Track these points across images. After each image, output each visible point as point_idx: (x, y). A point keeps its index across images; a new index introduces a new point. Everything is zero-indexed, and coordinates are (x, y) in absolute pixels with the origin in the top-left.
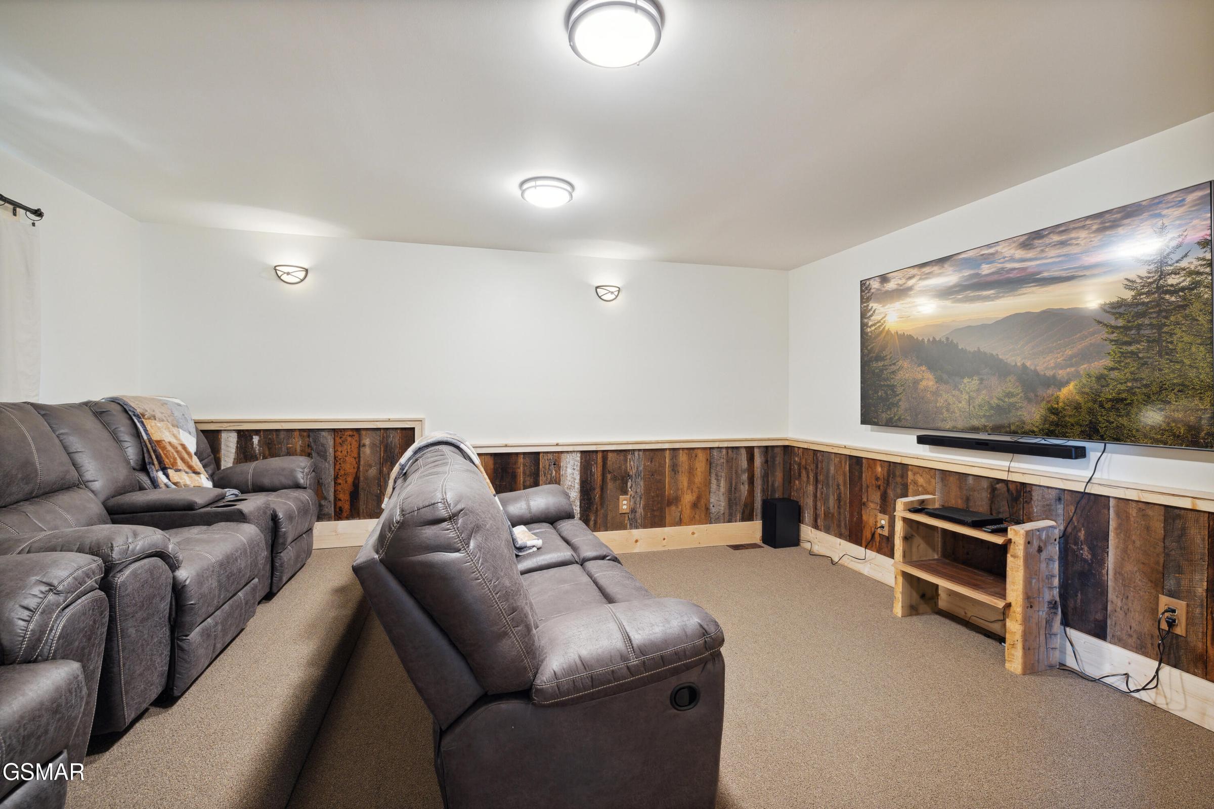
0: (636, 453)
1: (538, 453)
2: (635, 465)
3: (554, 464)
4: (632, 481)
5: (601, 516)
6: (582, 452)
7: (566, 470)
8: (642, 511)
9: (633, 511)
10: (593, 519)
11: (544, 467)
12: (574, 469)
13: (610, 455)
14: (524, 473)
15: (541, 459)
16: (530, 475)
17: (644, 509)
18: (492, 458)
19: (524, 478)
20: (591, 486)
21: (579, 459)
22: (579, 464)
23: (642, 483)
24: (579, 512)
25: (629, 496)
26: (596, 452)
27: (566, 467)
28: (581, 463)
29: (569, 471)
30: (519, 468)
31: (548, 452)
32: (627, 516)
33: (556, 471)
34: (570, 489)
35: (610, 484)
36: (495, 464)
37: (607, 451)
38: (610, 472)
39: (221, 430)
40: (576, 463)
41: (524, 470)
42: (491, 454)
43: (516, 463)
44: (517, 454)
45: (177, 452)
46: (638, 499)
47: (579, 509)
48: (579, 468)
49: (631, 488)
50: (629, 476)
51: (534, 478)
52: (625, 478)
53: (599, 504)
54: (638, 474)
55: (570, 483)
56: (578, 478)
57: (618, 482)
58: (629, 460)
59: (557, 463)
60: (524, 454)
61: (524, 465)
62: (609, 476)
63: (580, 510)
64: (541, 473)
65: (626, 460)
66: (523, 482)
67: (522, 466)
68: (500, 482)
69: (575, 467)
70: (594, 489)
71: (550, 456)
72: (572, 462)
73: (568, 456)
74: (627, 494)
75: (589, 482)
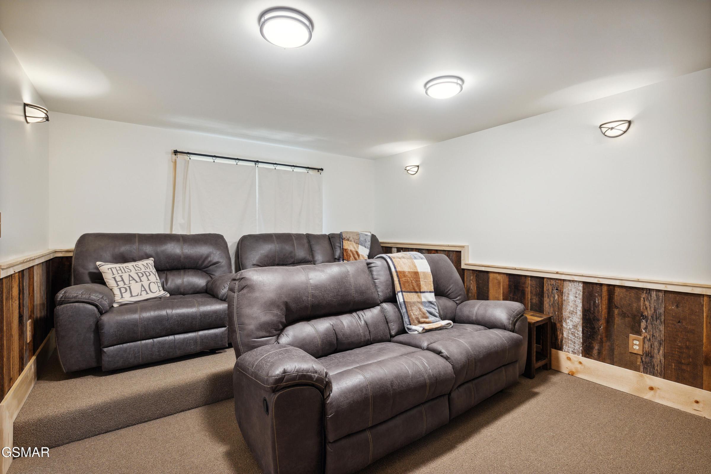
0: (654, 294)
1: (543, 278)
2: (652, 306)
3: (557, 289)
4: (647, 321)
5: (607, 348)
6: (584, 283)
7: (568, 297)
8: (662, 359)
9: (649, 355)
10: (596, 348)
11: (548, 290)
12: (576, 297)
13: (617, 290)
14: (531, 293)
15: (545, 283)
16: (536, 295)
17: (665, 356)
18: (508, 277)
19: (531, 296)
20: (595, 316)
21: (581, 288)
22: (581, 293)
23: (662, 328)
24: (581, 337)
25: (642, 337)
26: (601, 285)
27: (568, 294)
28: (583, 293)
29: (571, 298)
30: (528, 288)
31: (551, 279)
32: (639, 357)
33: (558, 296)
34: (572, 314)
35: (617, 319)
36: (509, 281)
37: (614, 286)
38: (617, 307)
39: (392, 247)
40: (578, 292)
41: (531, 290)
42: (507, 274)
43: (525, 283)
44: (526, 276)
45: (353, 254)
46: (656, 344)
47: (581, 335)
48: (581, 297)
49: (646, 329)
50: (642, 315)
51: (539, 297)
52: (637, 318)
53: (604, 335)
54: (656, 317)
55: (572, 309)
56: (580, 306)
57: (627, 319)
58: (642, 299)
59: (559, 289)
60: (531, 277)
61: (531, 286)
62: (616, 311)
63: (583, 336)
64: (546, 295)
65: (639, 299)
66: (530, 299)
67: (529, 286)
68: (513, 295)
69: (577, 295)
70: (598, 320)
71: (553, 282)
72: (574, 290)
73: (570, 284)
74: (640, 335)
75: (592, 312)
